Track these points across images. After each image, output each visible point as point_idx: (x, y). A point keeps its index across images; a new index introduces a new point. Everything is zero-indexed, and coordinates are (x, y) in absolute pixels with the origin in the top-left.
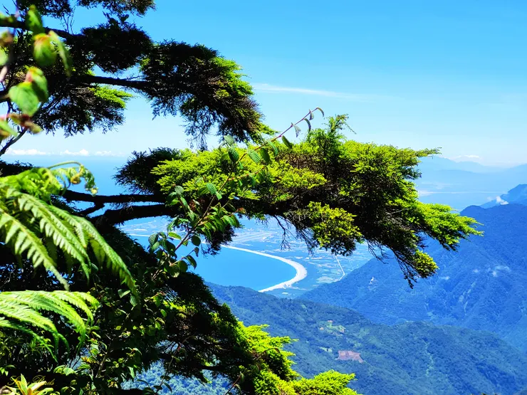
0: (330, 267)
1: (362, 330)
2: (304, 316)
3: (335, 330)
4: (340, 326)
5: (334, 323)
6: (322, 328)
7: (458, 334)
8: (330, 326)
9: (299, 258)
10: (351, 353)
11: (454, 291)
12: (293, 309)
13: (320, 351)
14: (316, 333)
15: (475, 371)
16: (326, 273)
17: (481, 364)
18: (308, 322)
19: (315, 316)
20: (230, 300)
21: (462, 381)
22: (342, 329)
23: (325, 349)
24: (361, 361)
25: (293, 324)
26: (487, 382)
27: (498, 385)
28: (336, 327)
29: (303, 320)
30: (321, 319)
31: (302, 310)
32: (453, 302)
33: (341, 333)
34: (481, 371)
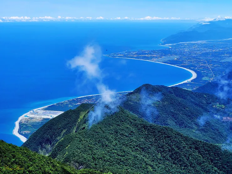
0: (207, 72)
2: (205, 100)
3: (220, 107)
4: (222, 105)
6: (214, 106)
8: (218, 105)
9: (192, 68)
10: (228, 118)
12: (200, 97)
13: (214, 117)
14: (212, 108)
16: (205, 75)
18: (208, 103)
19: (211, 100)
20: (172, 94)
23: (217, 116)
25: (201, 104)
29: (205, 102)
30: (214, 102)
31: (205, 97)
33: (223, 108)
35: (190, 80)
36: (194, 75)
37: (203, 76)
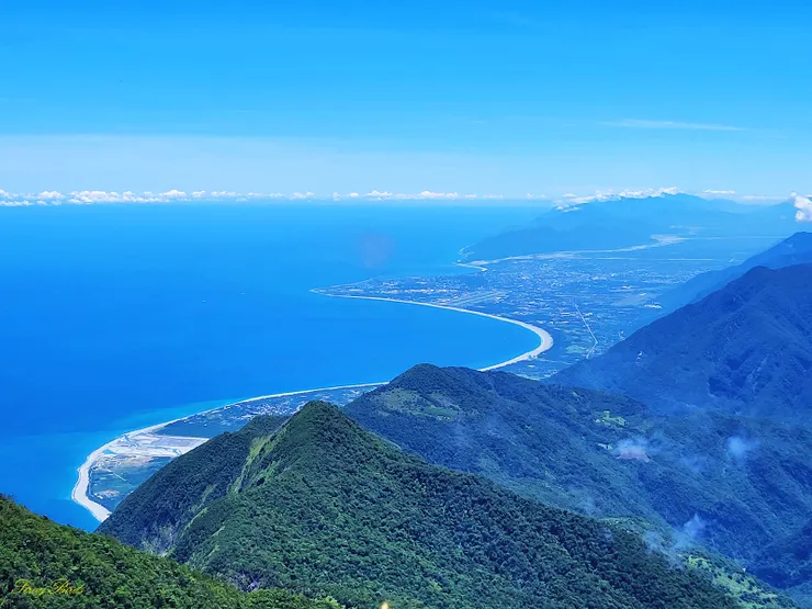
0: (579, 333)
1: (645, 422)
2: (576, 405)
3: (611, 422)
4: (619, 418)
5: (611, 413)
6: (598, 421)
7: (758, 427)
8: (608, 418)
9: (541, 322)
11: (741, 369)
12: (563, 398)
13: (599, 448)
14: (592, 426)
15: (780, 470)
16: (575, 340)
17: (787, 461)
18: (582, 413)
19: (588, 405)
21: (765, 481)
22: (622, 421)
23: (604, 446)
24: (647, 460)
25: (565, 415)
26: (793, 482)
27: (807, 486)
28: (613, 419)
29: (575, 410)
30: (596, 409)
31: (573, 397)
32: (740, 382)
33: (621, 426)
34: (787, 469)
35: (534, 353)
36: (546, 341)
37: (569, 344)
